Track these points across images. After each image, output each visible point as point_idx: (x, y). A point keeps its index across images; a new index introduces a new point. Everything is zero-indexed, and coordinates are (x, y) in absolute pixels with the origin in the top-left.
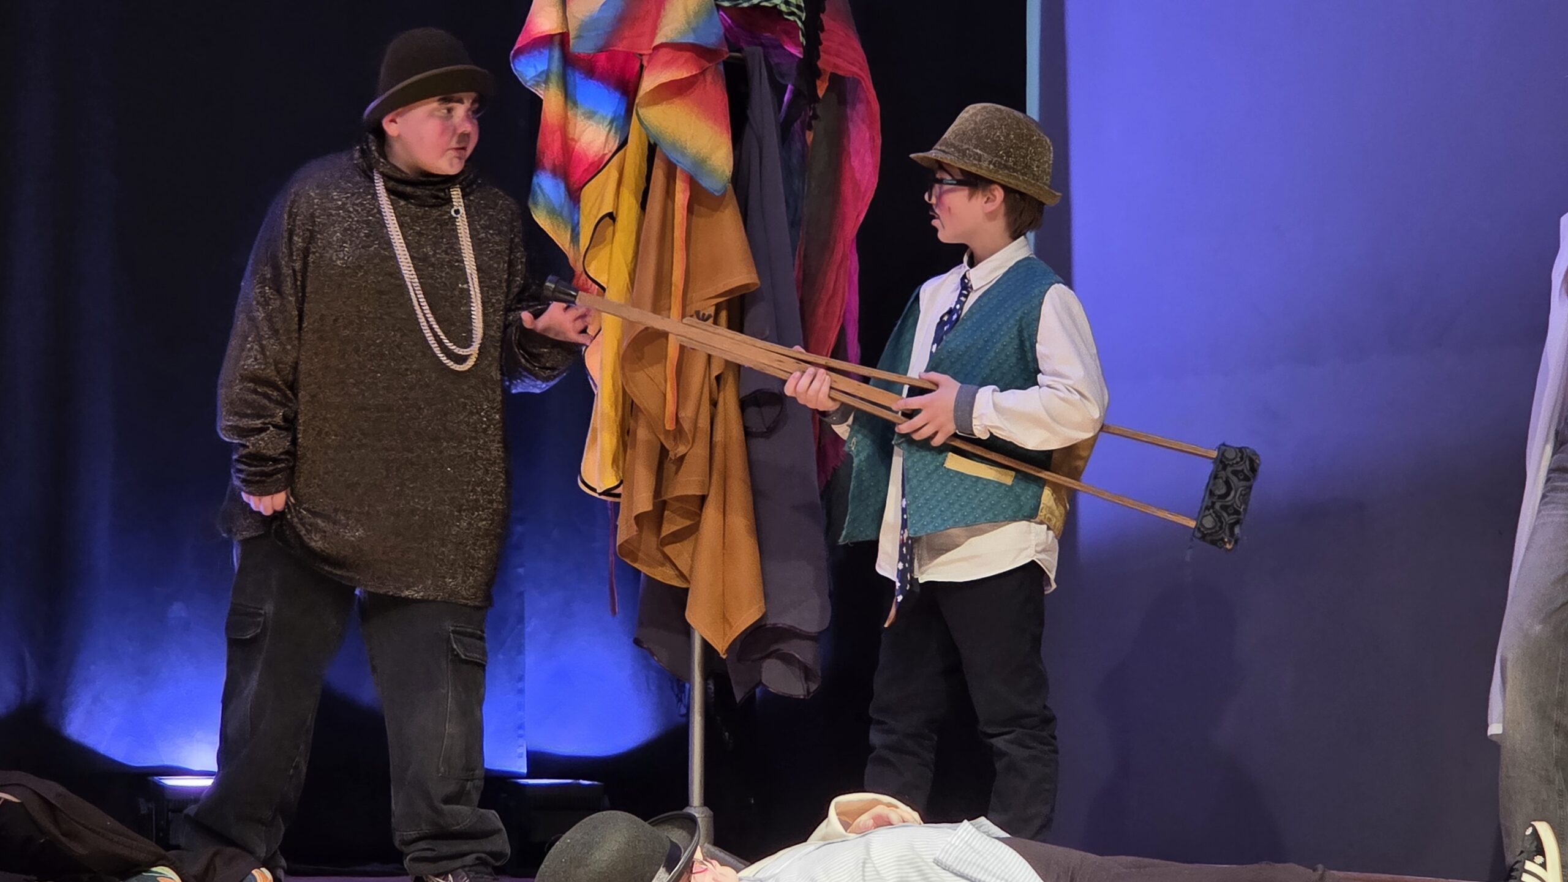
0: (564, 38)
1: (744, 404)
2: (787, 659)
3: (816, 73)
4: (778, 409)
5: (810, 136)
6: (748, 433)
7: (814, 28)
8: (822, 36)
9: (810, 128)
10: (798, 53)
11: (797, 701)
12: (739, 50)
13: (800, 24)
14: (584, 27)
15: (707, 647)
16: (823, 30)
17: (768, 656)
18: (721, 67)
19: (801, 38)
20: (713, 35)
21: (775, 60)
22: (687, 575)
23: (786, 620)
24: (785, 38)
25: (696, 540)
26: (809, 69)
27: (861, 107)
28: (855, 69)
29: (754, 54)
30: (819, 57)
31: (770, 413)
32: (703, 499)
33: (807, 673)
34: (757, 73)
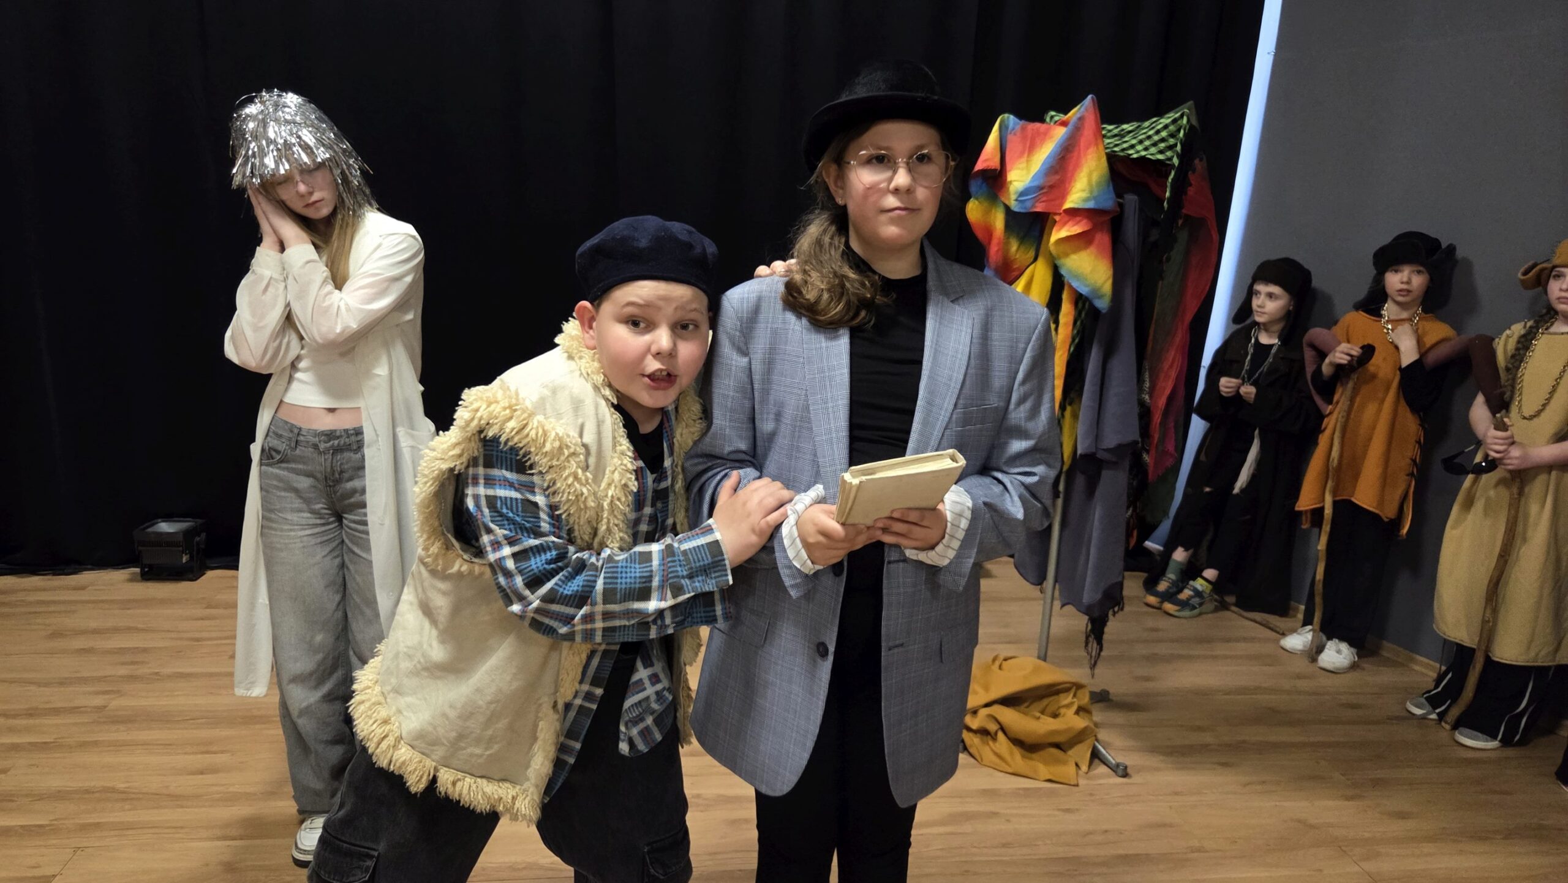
28: (1205, 213)
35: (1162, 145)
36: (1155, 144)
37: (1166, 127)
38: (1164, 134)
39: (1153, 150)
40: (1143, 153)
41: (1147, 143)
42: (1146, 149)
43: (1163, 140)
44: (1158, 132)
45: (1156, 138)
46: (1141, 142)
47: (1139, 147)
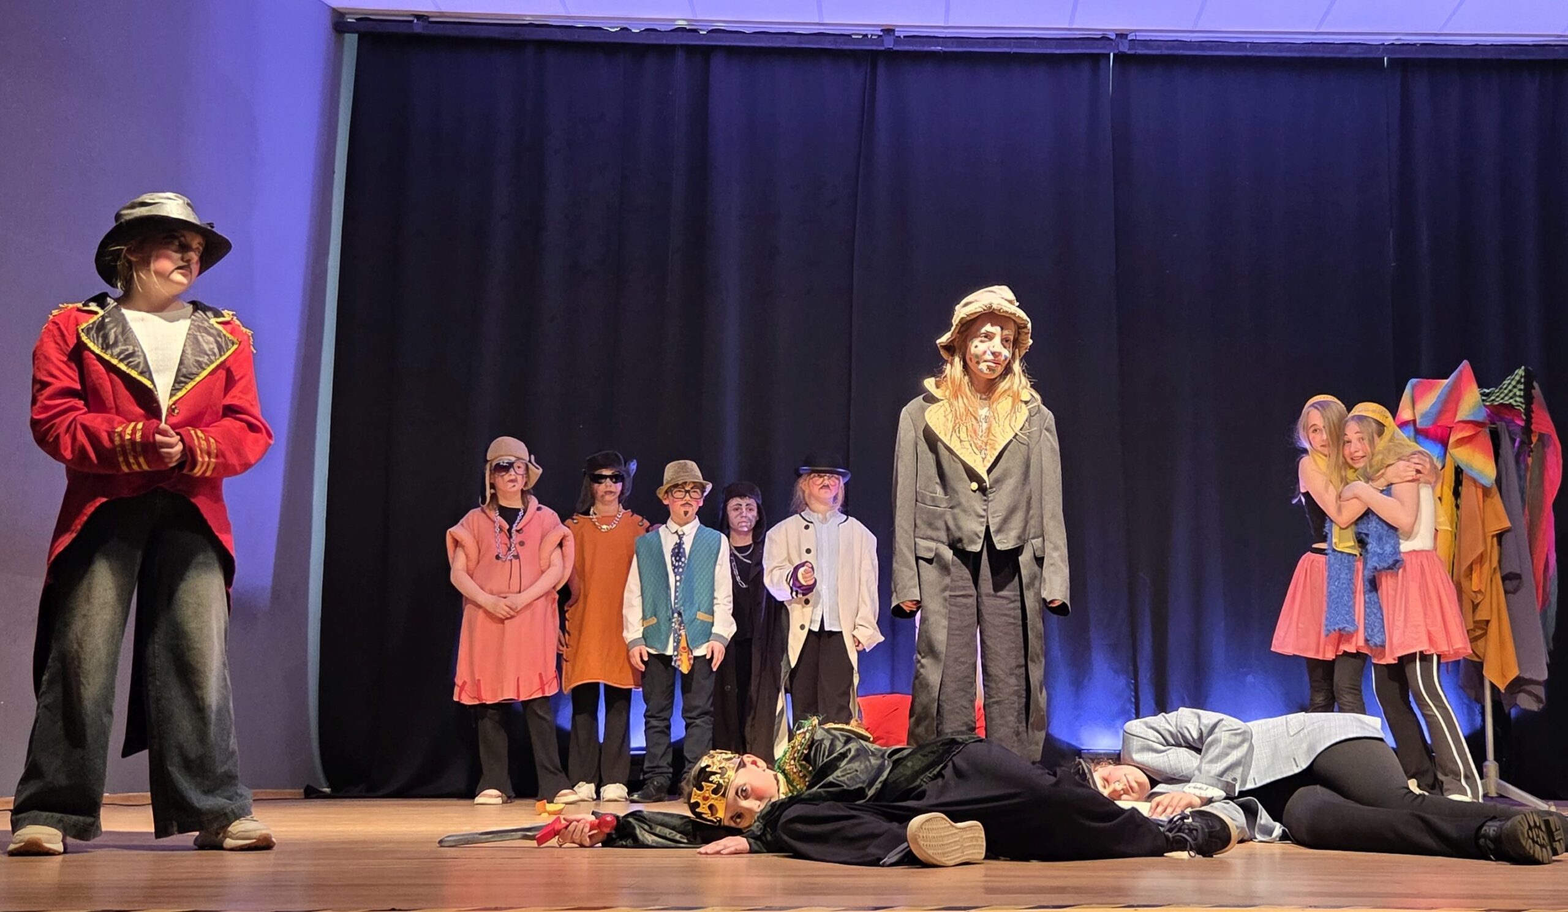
0: (1414, 421)
1: (1504, 579)
2: (1529, 693)
3: (1531, 431)
4: (1518, 581)
5: (1530, 460)
6: (1506, 592)
7: (1529, 411)
8: (1533, 415)
9: (1529, 456)
10: (1522, 424)
11: (1535, 712)
12: (1494, 424)
13: (1522, 410)
14: (1423, 416)
15: (1493, 687)
16: (1533, 412)
17: (1519, 692)
18: (1487, 431)
19: (1524, 417)
20: (1481, 416)
21: (1511, 429)
22: (1482, 657)
23: (1527, 676)
24: (1516, 418)
25: (1486, 641)
26: (1527, 430)
27: (1552, 448)
28: (1548, 430)
29: (1501, 426)
30: (1532, 424)
31: (1515, 582)
32: (1488, 622)
33: (1538, 699)
34: (1503, 434)
35: (1511, 394)
36: (1506, 395)
37: (1509, 384)
38: (1510, 387)
39: (1507, 398)
40: (1501, 401)
41: (1502, 396)
42: (1502, 399)
43: (1510, 391)
44: (1506, 389)
45: (1506, 391)
46: (1498, 397)
47: (1498, 399)
